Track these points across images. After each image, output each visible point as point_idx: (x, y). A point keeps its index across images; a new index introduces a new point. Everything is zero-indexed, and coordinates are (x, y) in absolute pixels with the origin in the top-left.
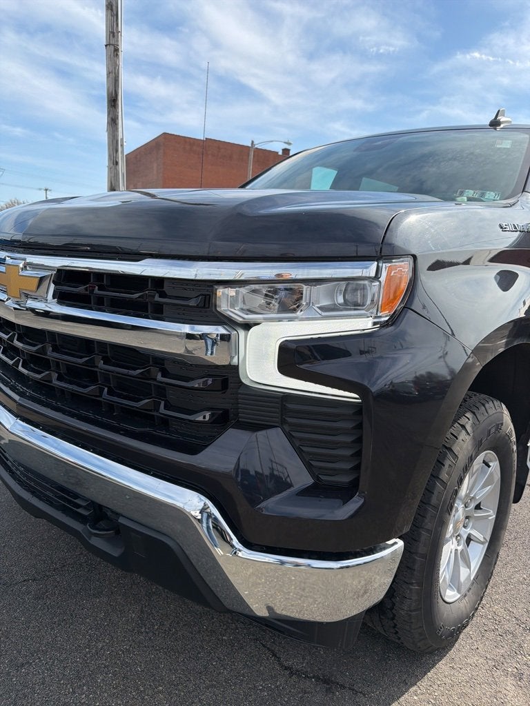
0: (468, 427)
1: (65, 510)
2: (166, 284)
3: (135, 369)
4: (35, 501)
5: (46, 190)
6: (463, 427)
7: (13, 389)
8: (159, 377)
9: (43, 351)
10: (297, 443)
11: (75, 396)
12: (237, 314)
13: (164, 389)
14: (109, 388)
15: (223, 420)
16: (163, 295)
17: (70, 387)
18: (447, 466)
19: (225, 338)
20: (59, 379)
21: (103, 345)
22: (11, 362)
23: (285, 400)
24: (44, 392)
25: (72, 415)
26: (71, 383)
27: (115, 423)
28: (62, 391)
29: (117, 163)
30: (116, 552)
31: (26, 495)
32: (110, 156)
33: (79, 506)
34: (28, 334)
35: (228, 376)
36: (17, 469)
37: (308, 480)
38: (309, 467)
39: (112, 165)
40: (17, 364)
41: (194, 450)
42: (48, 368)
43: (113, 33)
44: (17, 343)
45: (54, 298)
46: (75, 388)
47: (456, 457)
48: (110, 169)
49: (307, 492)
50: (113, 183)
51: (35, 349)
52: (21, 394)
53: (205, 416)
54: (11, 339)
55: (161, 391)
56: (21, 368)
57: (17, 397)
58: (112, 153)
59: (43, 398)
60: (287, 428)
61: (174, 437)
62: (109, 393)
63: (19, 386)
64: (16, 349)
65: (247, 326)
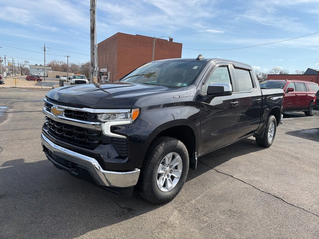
0: (163, 145)
1: (66, 166)
2: (88, 113)
3: (81, 132)
4: (59, 164)
5: (68, 57)
6: (162, 145)
7: (54, 137)
8: (86, 133)
9: (62, 128)
10: (115, 147)
11: (69, 138)
12: (102, 120)
13: (88, 136)
14: (76, 136)
15: (100, 143)
16: (87, 116)
17: (68, 136)
18: (155, 154)
19: (100, 125)
20: (65, 134)
21: (75, 126)
22: (54, 130)
23: (113, 138)
24: (62, 138)
25: (68, 143)
26: (68, 135)
27: (77, 144)
28: (66, 137)
29: (94, 54)
30: (77, 174)
31: (57, 163)
32: (91, 51)
33: (69, 164)
34: (58, 124)
35: (100, 133)
36: (55, 157)
37: (117, 155)
38: (118, 153)
39: (92, 55)
40: (55, 131)
41: (93, 149)
42: (63, 132)
43: (93, 6)
44: (55, 126)
45: (64, 115)
46: (69, 136)
47: (158, 152)
48: (91, 56)
49: (117, 158)
50: (92, 61)
51: (60, 127)
52: (56, 138)
53: (96, 142)
54: (54, 125)
55: (87, 136)
56: (56, 132)
57: (55, 139)
58: (92, 50)
59: (61, 139)
60: (113, 144)
61: (90, 147)
62: (76, 137)
63: (56, 136)
64: (55, 127)
65: (104, 122)
